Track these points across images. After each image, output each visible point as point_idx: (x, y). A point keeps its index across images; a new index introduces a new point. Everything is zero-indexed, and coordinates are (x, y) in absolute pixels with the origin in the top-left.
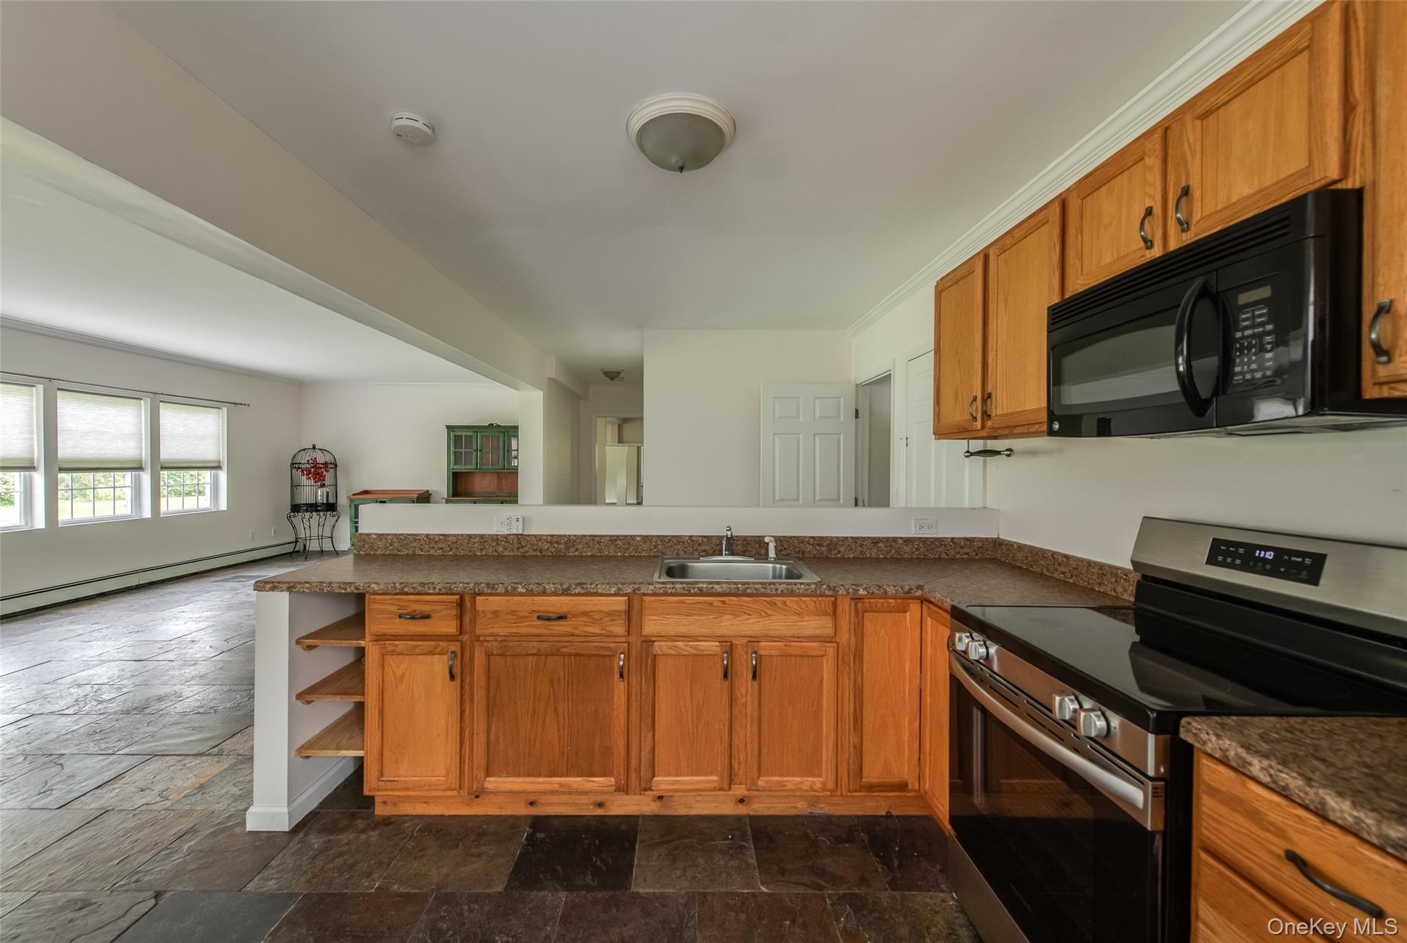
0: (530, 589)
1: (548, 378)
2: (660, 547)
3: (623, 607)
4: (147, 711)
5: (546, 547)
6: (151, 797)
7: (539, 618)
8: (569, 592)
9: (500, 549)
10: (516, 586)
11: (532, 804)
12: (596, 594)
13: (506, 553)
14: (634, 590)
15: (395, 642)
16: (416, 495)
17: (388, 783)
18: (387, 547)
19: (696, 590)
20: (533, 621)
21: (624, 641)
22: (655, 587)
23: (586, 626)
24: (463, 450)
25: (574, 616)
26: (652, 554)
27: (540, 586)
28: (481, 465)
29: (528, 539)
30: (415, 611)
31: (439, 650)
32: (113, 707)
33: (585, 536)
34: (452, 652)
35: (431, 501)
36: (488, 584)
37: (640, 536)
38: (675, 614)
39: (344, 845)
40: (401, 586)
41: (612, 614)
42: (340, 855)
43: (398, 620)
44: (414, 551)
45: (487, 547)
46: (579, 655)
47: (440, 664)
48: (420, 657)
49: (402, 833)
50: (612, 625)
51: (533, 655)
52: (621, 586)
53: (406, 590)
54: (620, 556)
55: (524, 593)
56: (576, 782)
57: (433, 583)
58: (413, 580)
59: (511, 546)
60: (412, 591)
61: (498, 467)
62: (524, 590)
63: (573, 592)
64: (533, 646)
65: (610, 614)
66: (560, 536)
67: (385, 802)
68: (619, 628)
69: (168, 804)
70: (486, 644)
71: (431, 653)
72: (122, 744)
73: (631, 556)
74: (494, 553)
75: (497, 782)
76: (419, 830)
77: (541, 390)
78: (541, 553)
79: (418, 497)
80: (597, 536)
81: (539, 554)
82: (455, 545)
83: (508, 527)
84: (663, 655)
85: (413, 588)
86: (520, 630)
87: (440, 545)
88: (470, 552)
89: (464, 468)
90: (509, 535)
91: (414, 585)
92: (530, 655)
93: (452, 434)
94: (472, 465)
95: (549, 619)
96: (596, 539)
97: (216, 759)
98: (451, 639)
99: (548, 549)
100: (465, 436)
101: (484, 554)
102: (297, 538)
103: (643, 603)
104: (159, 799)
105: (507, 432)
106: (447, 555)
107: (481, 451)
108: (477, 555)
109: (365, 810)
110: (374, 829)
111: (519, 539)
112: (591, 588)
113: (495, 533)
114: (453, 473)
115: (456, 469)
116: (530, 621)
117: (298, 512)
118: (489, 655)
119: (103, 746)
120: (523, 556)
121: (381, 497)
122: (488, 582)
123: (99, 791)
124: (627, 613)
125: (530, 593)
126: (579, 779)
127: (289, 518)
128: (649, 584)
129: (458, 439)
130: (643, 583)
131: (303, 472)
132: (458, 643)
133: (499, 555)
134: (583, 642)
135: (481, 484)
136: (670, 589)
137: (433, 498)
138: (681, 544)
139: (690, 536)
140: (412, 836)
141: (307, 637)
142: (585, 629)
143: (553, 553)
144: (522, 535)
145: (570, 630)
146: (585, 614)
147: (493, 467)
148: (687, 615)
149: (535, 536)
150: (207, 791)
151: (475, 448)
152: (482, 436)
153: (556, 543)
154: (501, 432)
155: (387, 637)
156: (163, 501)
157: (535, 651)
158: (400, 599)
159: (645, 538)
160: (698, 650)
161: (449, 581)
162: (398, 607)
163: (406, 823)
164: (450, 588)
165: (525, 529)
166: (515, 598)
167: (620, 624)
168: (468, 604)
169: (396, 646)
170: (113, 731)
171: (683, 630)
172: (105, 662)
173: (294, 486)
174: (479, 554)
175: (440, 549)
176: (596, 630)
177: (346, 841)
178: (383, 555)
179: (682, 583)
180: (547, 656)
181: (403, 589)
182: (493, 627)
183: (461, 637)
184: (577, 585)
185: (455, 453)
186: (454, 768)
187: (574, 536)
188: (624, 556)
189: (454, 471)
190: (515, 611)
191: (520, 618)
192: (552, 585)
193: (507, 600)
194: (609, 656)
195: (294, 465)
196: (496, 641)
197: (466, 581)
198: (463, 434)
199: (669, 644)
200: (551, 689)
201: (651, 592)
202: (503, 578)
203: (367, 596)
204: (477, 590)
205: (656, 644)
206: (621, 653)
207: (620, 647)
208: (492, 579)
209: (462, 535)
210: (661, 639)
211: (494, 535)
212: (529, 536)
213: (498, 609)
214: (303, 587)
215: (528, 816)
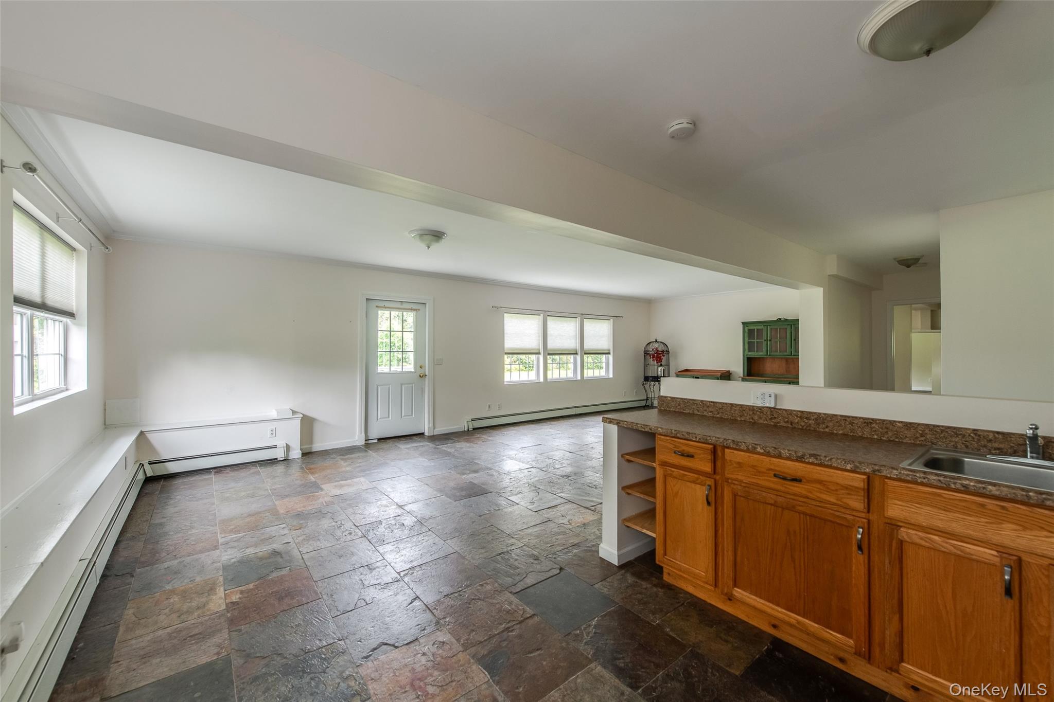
0: (767, 451)
1: (829, 275)
2: (928, 437)
3: (861, 485)
4: (570, 478)
5: (796, 421)
6: (565, 521)
7: (775, 476)
8: (803, 460)
9: (756, 418)
10: (756, 446)
11: (775, 626)
12: (830, 467)
13: (761, 421)
14: (874, 471)
15: (673, 469)
16: (720, 374)
17: (669, 561)
18: (677, 407)
19: (958, 486)
20: (770, 477)
21: (864, 516)
22: (900, 473)
23: (821, 493)
24: (755, 341)
25: (809, 481)
26: (918, 442)
27: (777, 451)
28: (770, 352)
29: (780, 412)
30: (684, 450)
31: (699, 481)
32: (559, 472)
33: (836, 415)
34: (708, 485)
35: (731, 378)
36: (734, 441)
37: (902, 422)
38: (929, 505)
39: (644, 588)
40: (676, 432)
41: (849, 489)
42: (641, 593)
43: (673, 455)
44: (693, 411)
45: (746, 415)
46: (816, 517)
47: (701, 492)
48: (689, 484)
49: (677, 599)
50: (848, 498)
51: (771, 504)
52: (858, 465)
53: (678, 435)
54: (876, 439)
55: (762, 453)
56: (814, 627)
57: (695, 434)
58: (683, 430)
59: (765, 416)
60: (682, 437)
61: (785, 354)
62: (762, 451)
63: (806, 461)
64: (771, 497)
65: (847, 488)
66: (810, 413)
67: (669, 574)
68: (857, 503)
69: (571, 527)
70: (732, 486)
71: (694, 482)
72: (559, 491)
73: (890, 441)
74: (751, 420)
75: (743, 595)
76: (688, 602)
77: (821, 287)
78: (792, 425)
79: (721, 375)
80: (849, 417)
81: (789, 426)
82: (721, 411)
83: (762, 401)
84: (912, 543)
85: (683, 435)
86: (759, 482)
87: (710, 409)
88: (733, 417)
89: (756, 354)
90: (763, 407)
91: (683, 433)
92: (768, 504)
93: (746, 328)
94: (762, 351)
95: (785, 479)
96: (848, 419)
97: (592, 512)
98: (708, 476)
99: (798, 423)
100: (757, 329)
101: (743, 419)
102: (647, 398)
103: (886, 485)
104: (568, 523)
105: (794, 324)
106: (716, 417)
107: (770, 340)
108: (738, 420)
109: (658, 574)
110: (661, 588)
111: (771, 412)
112: (825, 461)
113: (752, 405)
114: (748, 358)
115: (750, 355)
116: (767, 476)
117: (648, 381)
118: (735, 495)
119: (553, 489)
120: (775, 426)
121: (696, 374)
122: (733, 439)
123: (548, 510)
124: (866, 491)
125: (768, 454)
126: (816, 625)
127: (643, 385)
128: (893, 468)
129: (751, 333)
130: (885, 466)
131: (650, 356)
132: (713, 480)
133: (755, 422)
134: (818, 506)
135: (770, 367)
136: (920, 478)
137: (732, 377)
138: (960, 437)
139: (974, 430)
140: (683, 604)
141: (627, 454)
142: (819, 495)
143: (803, 427)
144: (774, 408)
145: (804, 492)
146: (820, 482)
147: (781, 354)
148: (944, 510)
149: (786, 410)
150: (586, 527)
151: (766, 339)
152: (771, 329)
153: (806, 418)
154: (788, 325)
155: (668, 464)
156: (585, 371)
157: (772, 502)
158: (675, 441)
159: (908, 425)
160: (962, 551)
161: (706, 434)
162: (673, 446)
163: (681, 594)
164: (706, 440)
165: (778, 404)
166: (755, 456)
167: (857, 499)
168: (719, 453)
169: (673, 471)
170: (557, 484)
171: (940, 524)
172: (559, 450)
173: (646, 365)
174: (739, 419)
175: (711, 412)
176: (833, 500)
177: (645, 587)
178: (675, 411)
179: (936, 475)
180: (783, 509)
181: (676, 435)
182: (738, 475)
183: (715, 476)
184: (811, 455)
185: (749, 343)
186: (711, 570)
187: (825, 414)
188: (881, 439)
189: (747, 356)
190: (755, 466)
191: (759, 472)
192: (786, 451)
193: (748, 456)
194: (847, 526)
195: (646, 353)
196: (741, 486)
197: (718, 436)
198: (755, 328)
199: (920, 534)
200: (788, 538)
201: (895, 477)
202: (749, 439)
203: (656, 435)
204: (725, 444)
205: (902, 529)
206: (859, 527)
207: (858, 521)
208: (739, 438)
209: (726, 404)
210: (907, 526)
211: (751, 406)
212: (780, 409)
213: (741, 461)
214: (623, 424)
215: (771, 635)
